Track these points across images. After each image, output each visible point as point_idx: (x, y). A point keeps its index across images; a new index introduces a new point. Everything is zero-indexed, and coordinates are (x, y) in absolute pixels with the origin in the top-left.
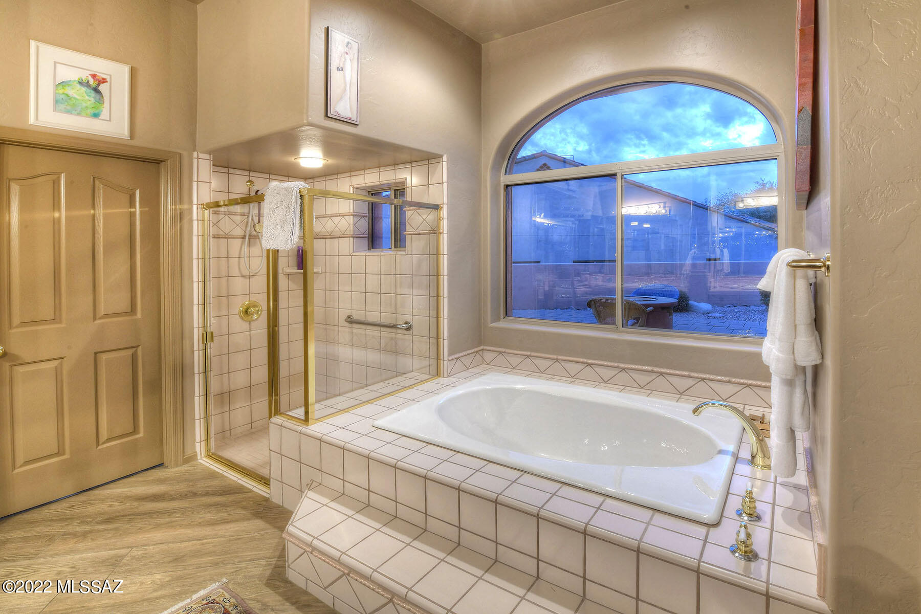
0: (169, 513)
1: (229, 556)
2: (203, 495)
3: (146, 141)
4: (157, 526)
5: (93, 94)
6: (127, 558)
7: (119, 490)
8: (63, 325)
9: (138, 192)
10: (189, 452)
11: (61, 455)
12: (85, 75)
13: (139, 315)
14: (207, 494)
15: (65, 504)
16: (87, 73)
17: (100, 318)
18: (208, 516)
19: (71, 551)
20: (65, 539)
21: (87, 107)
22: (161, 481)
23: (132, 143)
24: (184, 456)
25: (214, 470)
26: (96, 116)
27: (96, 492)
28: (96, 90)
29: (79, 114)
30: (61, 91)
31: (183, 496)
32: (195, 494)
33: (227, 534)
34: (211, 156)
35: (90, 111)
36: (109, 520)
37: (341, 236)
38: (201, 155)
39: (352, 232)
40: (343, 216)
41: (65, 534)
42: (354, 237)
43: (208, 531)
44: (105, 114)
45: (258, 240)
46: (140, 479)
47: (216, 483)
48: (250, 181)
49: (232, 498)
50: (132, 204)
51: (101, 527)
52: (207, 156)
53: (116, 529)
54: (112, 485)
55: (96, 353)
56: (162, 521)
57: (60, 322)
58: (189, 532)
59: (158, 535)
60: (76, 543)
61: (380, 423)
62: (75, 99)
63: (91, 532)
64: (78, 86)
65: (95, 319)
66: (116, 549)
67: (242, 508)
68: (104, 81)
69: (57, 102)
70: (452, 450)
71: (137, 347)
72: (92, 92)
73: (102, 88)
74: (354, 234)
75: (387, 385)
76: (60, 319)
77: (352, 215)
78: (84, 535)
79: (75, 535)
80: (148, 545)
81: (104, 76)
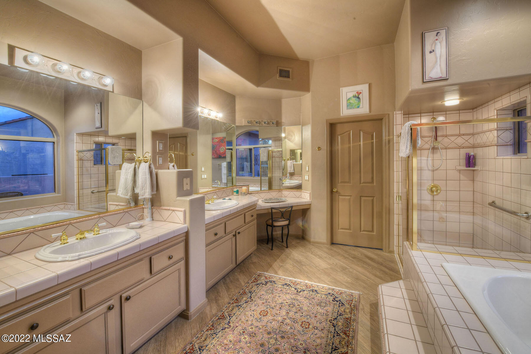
0: (369, 265)
1: (370, 288)
2: (384, 266)
3: (376, 112)
4: (363, 267)
5: (357, 99)
6: (348, 270)
7: (364, 251)
8: (351, 184)
9: (374, 133)
10: (391, 249)
11: (350, 230)
12: (355, 93)
13: (375, 184)
14: (386, 267)
15: (349, 247)
16: (355, 92)
17: (362, 183)
18: (378, 273)
19: (339, 260)
20: (341, 256)
21: (356, 105)
22: (377, 255)
23: (371, 114)
24: (389, 249)
25: (396, 260)
26: (358, 107)
27: (359, 248)
28: (358, 98)
29: (354, 108)
30: (348, 102)
31: (378, 263)
32: (382, 264)
33: (377, 282)
34: (402, 111)
35: (357, 106)
36: (354, 258)
37: (489, 145)
38: (397, 112)
39: (496, 142)
40: (491, 131)
41: (343, 255)
42: (497, 146)
43: (373, 277)
44: (361, 106)
45: (438, 150)
46: (373, 251)
47: (392, 265)
48: (433, 118)
49: (391, 273)
50: (372, 139)
51: (351, 258)
52: (400, 112)
53: (353, 261)
54: (364, 248)
55: (361, 197)
56: (365, 266)
57: (351, 183)
58: (368, 274)
59: (360, 269)
60: (342, 259)
61: (445, 264)
62: (352, 103)
63: (348, 258)
64: (353, 98)
65: (360, 184)
66: (348, 266)
67: (390, 278)
68: (361, 93)
69: (347, 106)
70: (463, 296)
71: (374, 197)
72: (357, 98)
73: (360, 96)
74: (498, 143)
75: (494, 253)
76: (351, 182)
77: (495, 130)
78: (345, 258)
79: (344, 256)
80: (355, 270)
81: (360, 91)
